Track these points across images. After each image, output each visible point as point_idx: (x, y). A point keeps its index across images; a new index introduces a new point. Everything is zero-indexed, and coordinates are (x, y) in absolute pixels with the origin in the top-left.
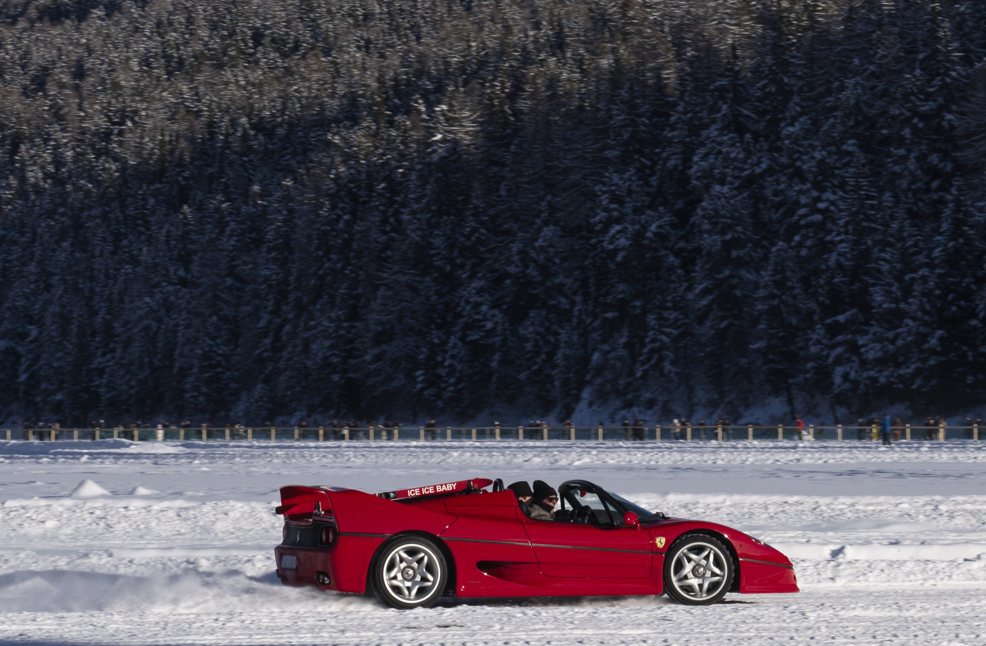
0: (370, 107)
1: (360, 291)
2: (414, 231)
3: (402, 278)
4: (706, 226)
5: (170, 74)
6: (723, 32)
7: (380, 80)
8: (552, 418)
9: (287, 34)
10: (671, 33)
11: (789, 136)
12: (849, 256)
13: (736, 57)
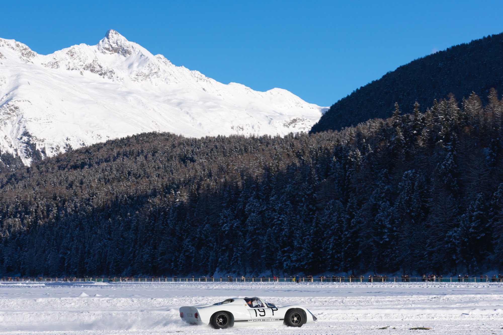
0: (159, 192)
1: (157, 241)
2: (171, 225)
3: (168, 238)
4: (249, 224)
5: (106, 183)
6: (254, 172)
7: (162, 185)
8: (208, 276)
9: (137, 172)
10: (240, 172)
11: (272, 200)
12: (288, 232)
13: (257, 179)
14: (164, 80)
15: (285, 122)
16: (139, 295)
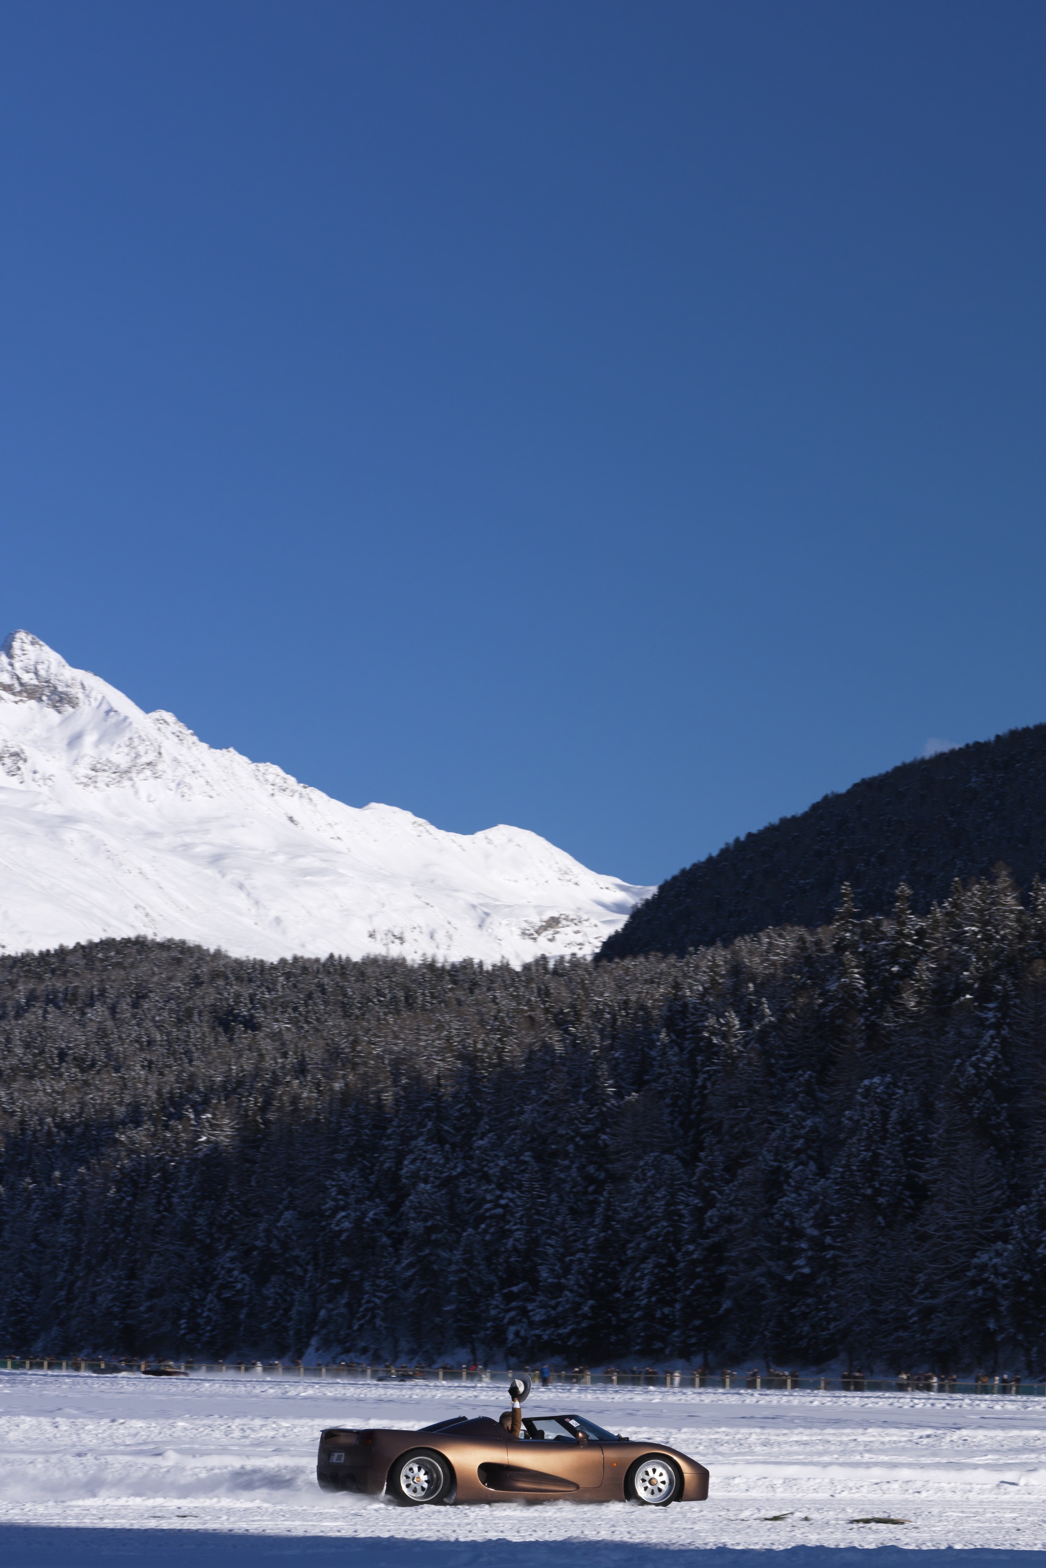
0: (150, 1113)
1: (138, 1256)
2: (182, 1211)
3: (172, 1248)
4: (412, 1215)
7: (159, 1093)
9: (86, 1054)
10: (390, 1065)
11: (479, 1148)
12: (523, 1241)
13: (440, 1085)
14: (173, 786)
15: (525, 925)
16: (79, 1408)
